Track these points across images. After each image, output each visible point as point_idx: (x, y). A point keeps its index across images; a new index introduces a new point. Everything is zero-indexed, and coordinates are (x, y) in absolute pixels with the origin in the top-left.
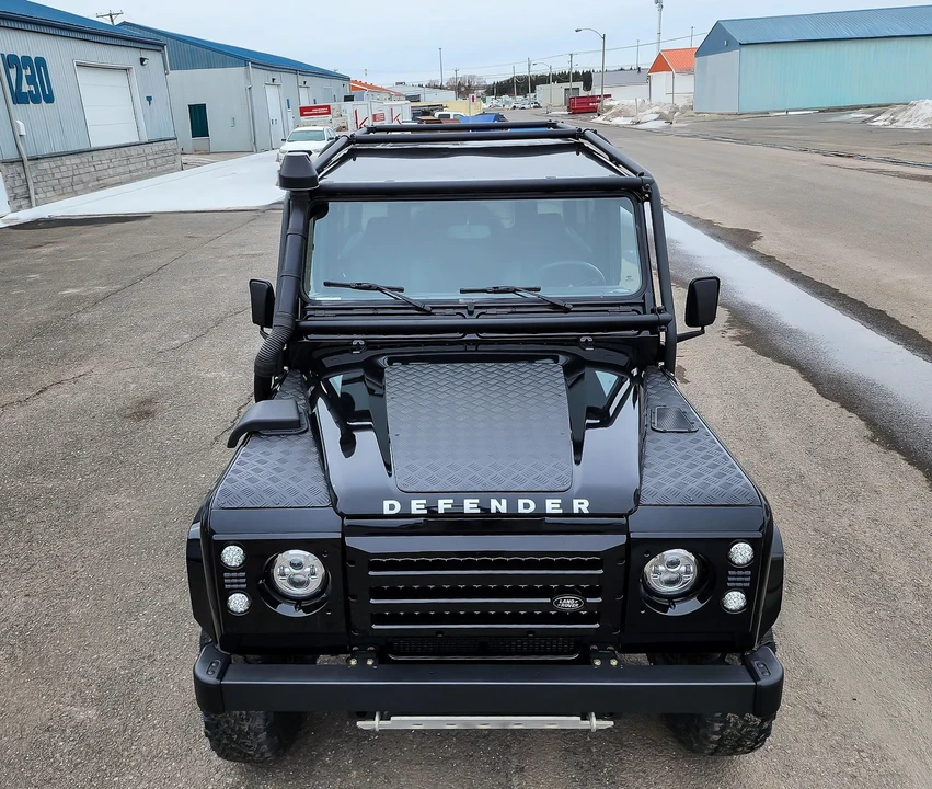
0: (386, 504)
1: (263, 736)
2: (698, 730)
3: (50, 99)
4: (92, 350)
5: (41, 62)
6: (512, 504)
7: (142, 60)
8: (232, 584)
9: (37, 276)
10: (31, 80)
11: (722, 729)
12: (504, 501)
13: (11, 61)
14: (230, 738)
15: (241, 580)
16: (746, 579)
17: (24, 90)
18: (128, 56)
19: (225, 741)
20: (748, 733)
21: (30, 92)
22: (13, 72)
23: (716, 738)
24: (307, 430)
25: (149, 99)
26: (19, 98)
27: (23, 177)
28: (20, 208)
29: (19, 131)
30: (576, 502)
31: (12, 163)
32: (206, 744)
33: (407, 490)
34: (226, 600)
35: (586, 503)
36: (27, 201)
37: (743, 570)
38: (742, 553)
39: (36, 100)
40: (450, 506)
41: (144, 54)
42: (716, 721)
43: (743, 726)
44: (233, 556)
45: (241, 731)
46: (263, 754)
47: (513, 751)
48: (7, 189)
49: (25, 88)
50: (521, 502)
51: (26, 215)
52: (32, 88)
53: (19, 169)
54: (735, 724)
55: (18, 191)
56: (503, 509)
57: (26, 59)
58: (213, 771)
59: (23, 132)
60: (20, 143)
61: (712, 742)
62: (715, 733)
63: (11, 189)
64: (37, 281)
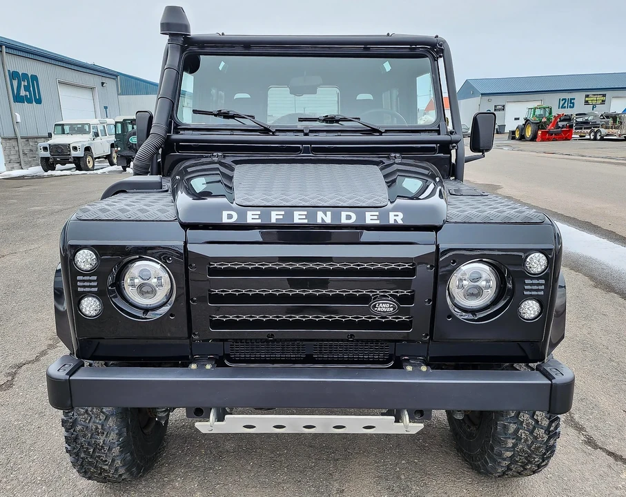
0: (225, 214)
1: (116, 450)
2: (492, 449)
3: (39, 101)
4: (43, 237)
5: (35, 78)
6: (336, 216)
7: (103, 84)
8: (84, 287)
9: (15, 201)
10: (27, 88)
11: (515, 445)
12: (329, 214)
13: (14, 75)
14: (87, 452)
15: (92, 284)
16: (540, 287)
17: (21, 94)
18: (94, 80)
19: (82, 455)
20: (537, 449)
21: (26, 96)
22: (15, 83)
23: (509, 454)
24: (167, 191)
25: (106, 108)
26: (18, 99)
27: (17, 149)
28: (12, 168)
29: (16, 119)
30: (392, 214)
31: (10, 139)
32: (74, 473)
33: (244, 204)
34: (79, 303)
35: (401, 215)
36: (18, 164)
37: (538, 279)
38: (537, 263)
39: (30, 101)
40: (281, 217)
41: (104, 80)
42: (509, 438)
43: (532, 443)
44: (85, 259)
45: (96, 444)
46: (116, 470)
47: (335, 478)
48: (5, 156)
49: (23, 93)
50: (344, 214)
51: (17, 173)
52: (28, 93)
53: (13, 143)
54: (526, 440)
55: (12, 157)
56: (328, 220)
57: (25, 75)
58: (77, 493)
59: (19, 120)
60: (16, 127)
61: (505, 459)
62: (508, 449)
63: (7, 156)
64: (14, 204)
